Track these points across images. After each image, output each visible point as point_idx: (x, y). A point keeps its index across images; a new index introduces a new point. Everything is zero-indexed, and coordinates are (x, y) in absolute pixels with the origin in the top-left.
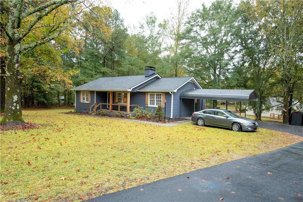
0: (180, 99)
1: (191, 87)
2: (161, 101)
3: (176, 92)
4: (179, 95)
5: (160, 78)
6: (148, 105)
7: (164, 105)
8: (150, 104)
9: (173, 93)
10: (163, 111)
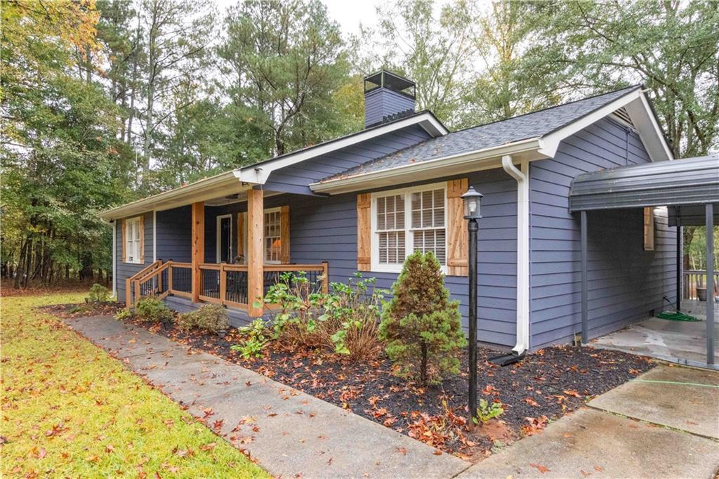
0: (575, 216)
1: (623, 154)
2: (442, 233)
3: (552, 155)
4: (566, 192)
5: (443, 132)
6: (367, 262)
7: (465, 261)
8: (383, 260)
9: (525, 166)
10: (457, 302)
